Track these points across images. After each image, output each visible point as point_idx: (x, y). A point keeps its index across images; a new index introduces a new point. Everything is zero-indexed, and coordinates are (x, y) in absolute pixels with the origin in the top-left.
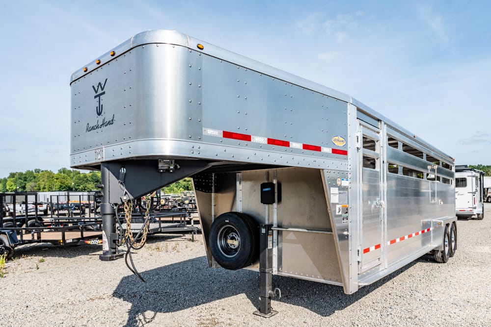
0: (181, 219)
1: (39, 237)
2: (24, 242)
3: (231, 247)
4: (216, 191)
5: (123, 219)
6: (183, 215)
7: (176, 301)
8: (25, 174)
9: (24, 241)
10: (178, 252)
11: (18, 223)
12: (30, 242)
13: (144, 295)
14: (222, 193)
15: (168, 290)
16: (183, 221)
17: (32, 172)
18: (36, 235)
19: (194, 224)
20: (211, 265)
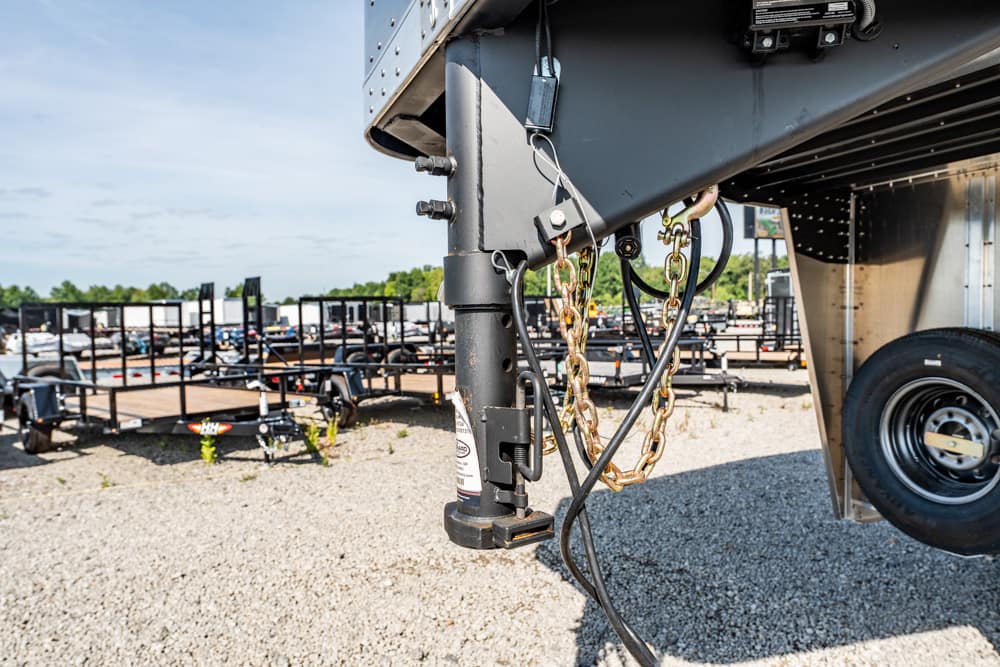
0: (694, 355)
1: (398, 384)
2: (374, 394)
3: (943, 461)
4: (863, 258)
5: (563, 351)
6: (696, 344)
7: (718, 613)
8: (411, 275)
9: (375, 390)
10: (693, 437)
11: (375, 355)
12: (385, 392)
13: (616, 568)
14: (881, 264)
15: (687, 564)
16: (697, 361)
17: (419, 271)
18: (391, 380)
19: (729, 367)
20: (839, 513)
